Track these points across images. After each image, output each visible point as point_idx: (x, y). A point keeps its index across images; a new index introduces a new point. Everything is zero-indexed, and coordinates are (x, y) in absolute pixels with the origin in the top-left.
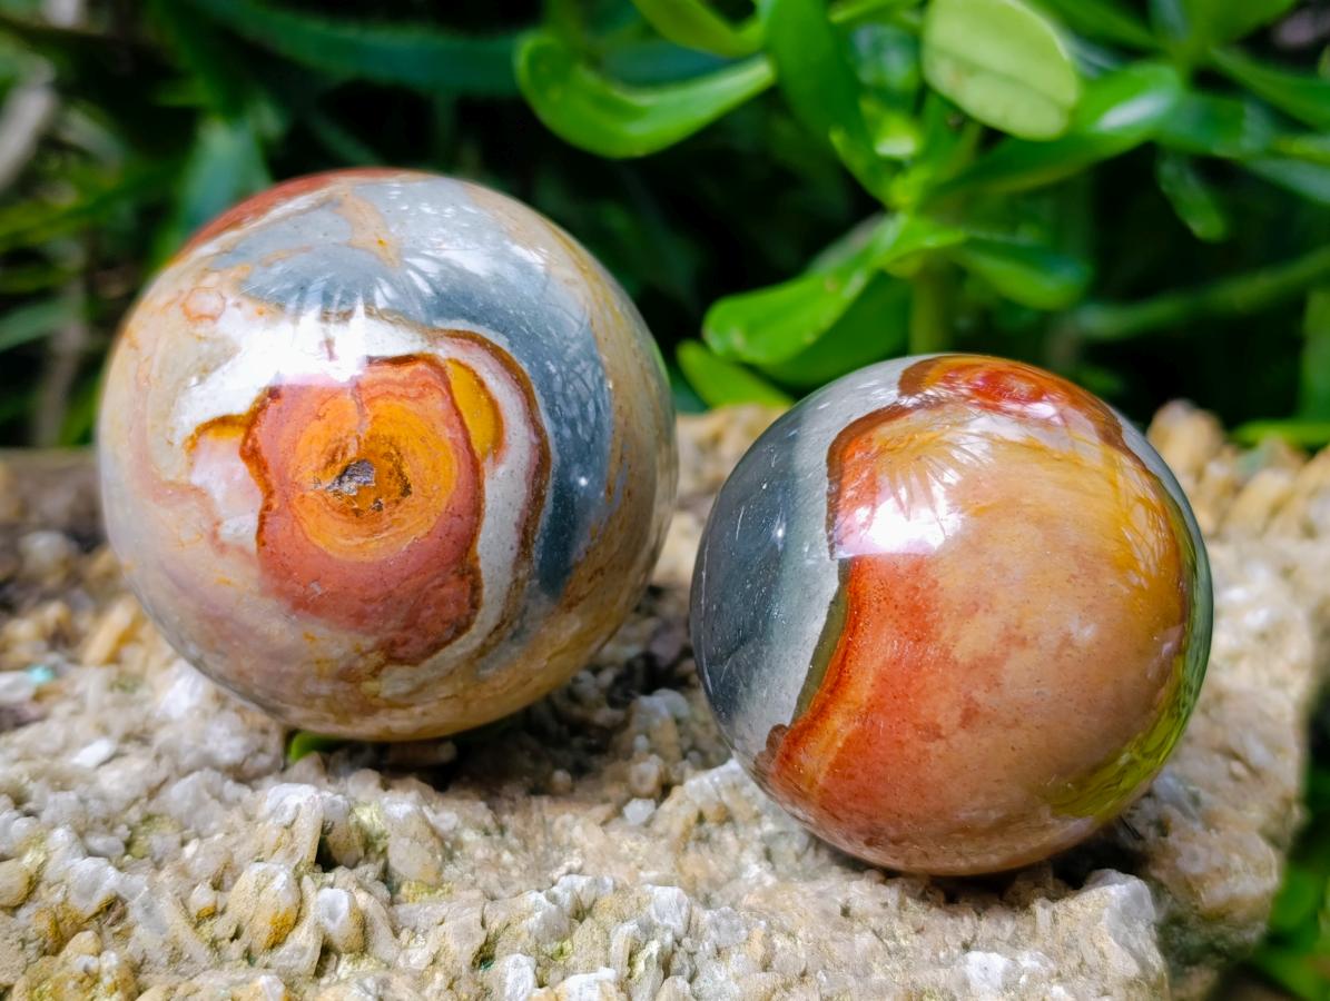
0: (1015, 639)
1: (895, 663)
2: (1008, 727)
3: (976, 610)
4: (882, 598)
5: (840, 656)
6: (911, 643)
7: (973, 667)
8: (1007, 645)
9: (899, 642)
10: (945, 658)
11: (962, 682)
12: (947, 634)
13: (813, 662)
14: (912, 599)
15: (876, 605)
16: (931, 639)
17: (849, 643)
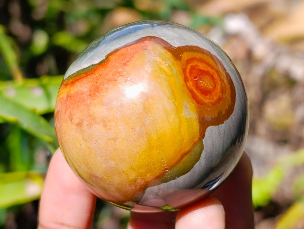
0: (105, 123)
1: (82, 93)
2: (84, 139)
3: (106, 106)
4: (97, 77)
5: (79, 78)
6: (88, 94)
7: (90, 116)
8: (102, 122)
9: (88, 90)
10: (88, 106)
11: (85, 116)
12: (95, 102)
13: (76, 72)
14: (100, 85)
15: (95, 77)
16: (92, 98)
17: (83, 77)
